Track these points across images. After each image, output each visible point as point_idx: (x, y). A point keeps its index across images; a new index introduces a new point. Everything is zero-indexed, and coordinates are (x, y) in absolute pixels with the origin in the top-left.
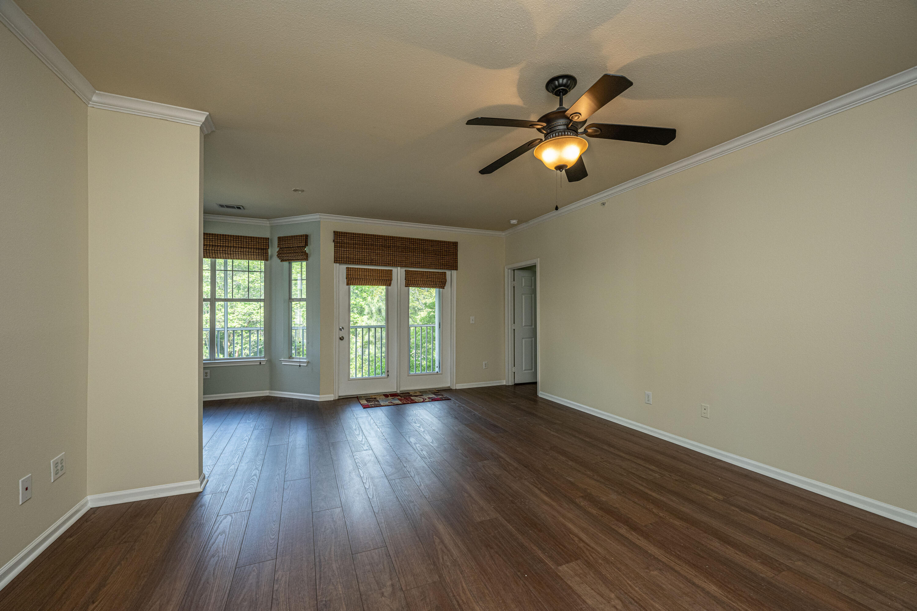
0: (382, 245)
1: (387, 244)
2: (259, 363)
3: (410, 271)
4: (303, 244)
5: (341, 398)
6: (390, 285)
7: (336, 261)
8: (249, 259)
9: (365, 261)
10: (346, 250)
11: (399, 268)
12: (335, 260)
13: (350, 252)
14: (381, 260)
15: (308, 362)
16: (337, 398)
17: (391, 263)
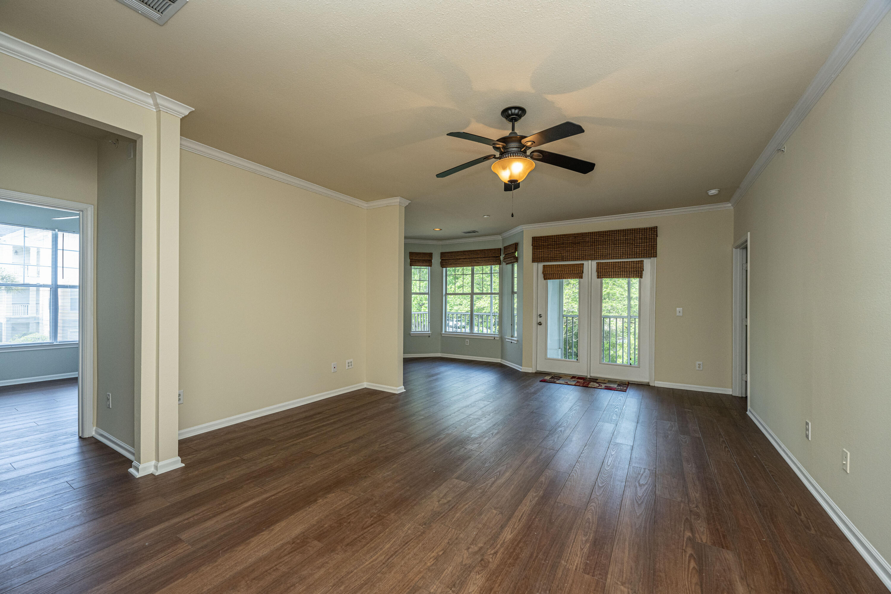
0: (572, 242)
1: (577, 241)
2: (493, 339)
3: (601, 263)
4: (514, 251)
5: (538, 372)
6: (581, 277)
7: (534, 261)
8: (483, 265)
9: (557, 258)
10: (542, 251)
11: (590, 261)
12: (532, 260)
13: (544, 252)
14: (571, 256)
15: (518, 341)
16: (534, 372)
17: (581, 257)
